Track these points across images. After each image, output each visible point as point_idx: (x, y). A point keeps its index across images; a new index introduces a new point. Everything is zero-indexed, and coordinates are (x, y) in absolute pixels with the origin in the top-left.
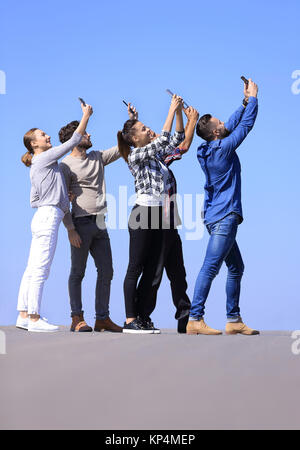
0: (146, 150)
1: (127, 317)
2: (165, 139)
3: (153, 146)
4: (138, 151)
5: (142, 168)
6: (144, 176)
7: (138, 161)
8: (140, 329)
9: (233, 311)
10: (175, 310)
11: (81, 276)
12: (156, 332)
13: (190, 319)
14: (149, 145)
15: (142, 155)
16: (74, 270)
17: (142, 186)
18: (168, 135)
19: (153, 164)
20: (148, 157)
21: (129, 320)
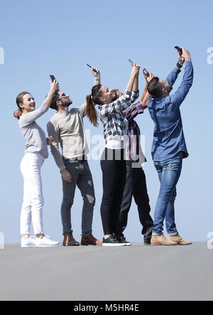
0: (113, 105)
1: (105, 234)
2: (128, 96)
3: (119, 103)
4: (107, 107)
5: (109, 120)
6: (112, 126)
7: (107, 114)
8: (115, 242)
9: (171, 227)
10: (142, 227)
11: (71, 204)
12: (127, 244)
13: (153, 234)
14: (115, 102)
15: (110, 109)
16: (65, 199)
17: (110, 133)
18: (129, 93)
19: (118, 116)
20: (114, 111)
21: (107, 237)
